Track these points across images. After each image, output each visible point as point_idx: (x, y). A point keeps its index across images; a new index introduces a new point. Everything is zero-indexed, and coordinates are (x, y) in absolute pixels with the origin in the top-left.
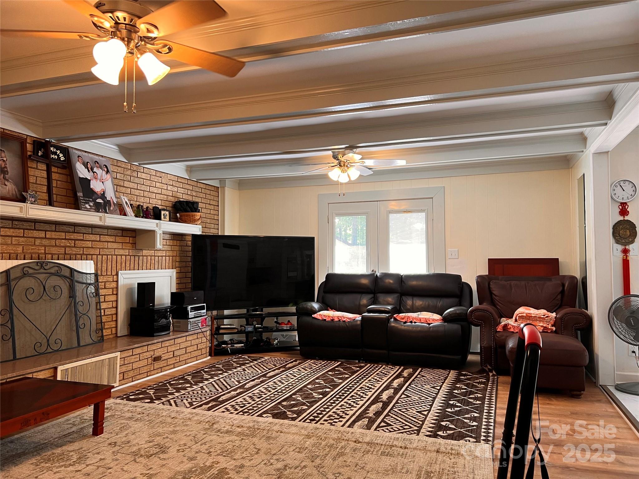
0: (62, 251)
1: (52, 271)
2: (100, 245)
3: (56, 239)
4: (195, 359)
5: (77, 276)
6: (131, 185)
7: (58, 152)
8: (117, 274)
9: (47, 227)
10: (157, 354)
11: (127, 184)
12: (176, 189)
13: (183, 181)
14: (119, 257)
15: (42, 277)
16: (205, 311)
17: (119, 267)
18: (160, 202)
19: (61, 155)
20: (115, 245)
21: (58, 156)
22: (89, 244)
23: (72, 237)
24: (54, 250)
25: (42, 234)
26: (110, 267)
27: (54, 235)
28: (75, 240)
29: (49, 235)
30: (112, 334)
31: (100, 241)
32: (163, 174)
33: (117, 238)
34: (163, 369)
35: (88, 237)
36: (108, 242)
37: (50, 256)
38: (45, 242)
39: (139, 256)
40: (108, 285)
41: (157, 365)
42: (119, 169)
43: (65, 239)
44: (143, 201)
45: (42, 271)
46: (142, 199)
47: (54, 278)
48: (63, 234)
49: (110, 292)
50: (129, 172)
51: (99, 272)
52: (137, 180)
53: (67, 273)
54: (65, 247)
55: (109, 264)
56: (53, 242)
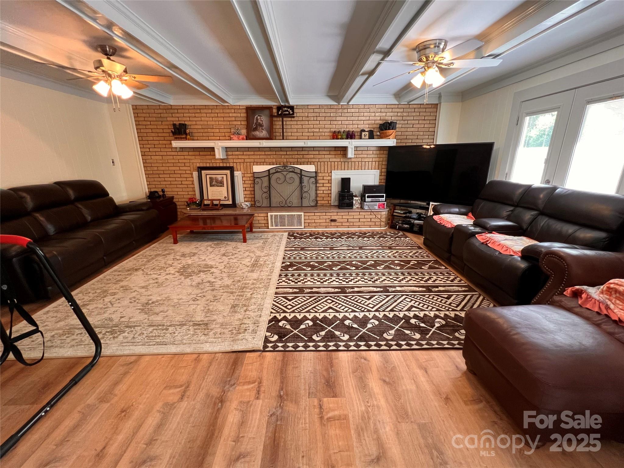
0: (296, 160)
1: (290, 170)
2: (320, 156)
3: (292, 155)
4: (369, 226)
5: (303, 173)
6: (342, 118)
7: (289, 110)
8: (331, 172)
9: (287, 149)
10: (333, 218)
11: (338, 118)
12: (384, 114)
13: (393, 107)
14: (333, 163)
15: (285, 173)
16: (384, 199)
17: (333, 168)
18: (367, 126)
19: (290, 111)
20: (330, 156)
21: (289, 112)
22: (312, 156)
23: (301, 153)
24: (291, 160)
25: (285, 153)
26: (327, 168)
27: (291, 153)
28: (303, 155)
29: (288, 153)
30: (328, 203)
31: (319, 154)
32: (372, 106)
33: (332, 153)
34: (338, 227)
35: (311, 153)
36: (324, 155)
37: (289, 163)
38: (287, 157)
39: (348, 162)
40: (325, 178)
41: (333, 224)
42: (332, 110)
43: (297, 154)
44: (352, 127)
45: (285, 170)
46: (351, 126)
47: (291, 173)
48: (296, 152)
49: (327, 182)
50: (340, 111)
51: (319, 171)
52: (347, 115)
53: (299, 172)
54: (297, 158)
55: (326, 167)
56: (291, 156)
